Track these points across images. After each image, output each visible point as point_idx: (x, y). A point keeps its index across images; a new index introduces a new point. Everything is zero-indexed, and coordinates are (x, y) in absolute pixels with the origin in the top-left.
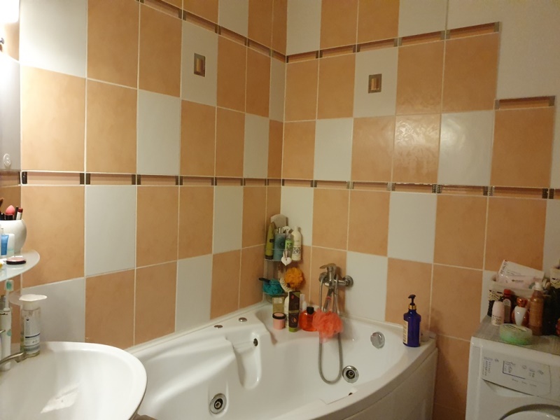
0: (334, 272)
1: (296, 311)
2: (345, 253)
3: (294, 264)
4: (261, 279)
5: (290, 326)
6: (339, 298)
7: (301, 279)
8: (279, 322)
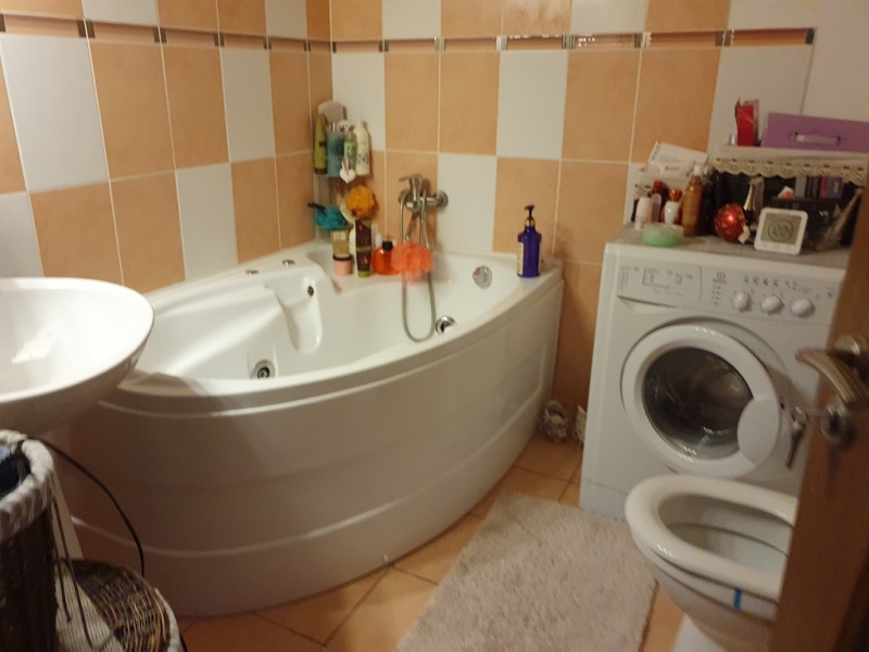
0: (420, 187)
1: (367, 249)
2: (436, 157)
3: (361, 181)
4: (312, 205)
5: (359, 269)
6: (428, 225)
7: (372, 202)
8: (343, 265)
